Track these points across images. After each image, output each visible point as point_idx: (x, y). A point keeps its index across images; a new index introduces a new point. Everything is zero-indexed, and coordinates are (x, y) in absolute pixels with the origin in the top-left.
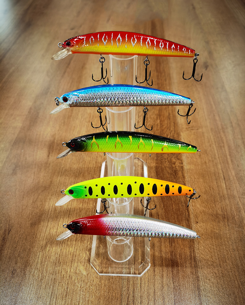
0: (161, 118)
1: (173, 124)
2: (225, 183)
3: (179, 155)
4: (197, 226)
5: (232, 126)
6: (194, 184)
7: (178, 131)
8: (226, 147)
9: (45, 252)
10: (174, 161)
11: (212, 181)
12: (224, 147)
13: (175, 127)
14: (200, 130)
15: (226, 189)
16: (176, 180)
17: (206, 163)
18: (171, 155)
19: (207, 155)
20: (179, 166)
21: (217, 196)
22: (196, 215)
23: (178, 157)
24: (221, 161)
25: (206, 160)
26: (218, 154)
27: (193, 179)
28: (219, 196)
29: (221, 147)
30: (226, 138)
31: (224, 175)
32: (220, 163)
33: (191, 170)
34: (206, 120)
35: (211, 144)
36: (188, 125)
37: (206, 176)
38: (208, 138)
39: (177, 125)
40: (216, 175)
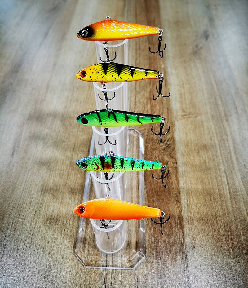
0: (152, 103)
1: (167, 110)
2: (229, 190)
3: (173, 152)
4: (193, 253)
5: (237, 112)
6: (190, 192)
7: (173, 120)
8: (230, 141)
10: (166, 161)
11: (213, 188)
12: (227, 140)
13: (168, 115)
14: (199, 118)
15: (231, 198)
16: (168, 187)
17: (205, 162)
18: (163, 152)
19: (207, 151)
20: (172, 167)
21: (219, 209)
22: (192, 236)
23: (172, 154)
24: (224, 160)
25: (205, 158)
26: (220, 150)
27: (190, 185)
28: (222, 208)
29: (224, 140)
30: (230, 128)
31: (228, 178)
32: (223, 162)
33: (187, 172)
34: (206, 104)
35: (212, 136)
36: (184, 111)
37: (206, 180)
38: (208, 129)
39: (171, 112)
40: (219, 179)
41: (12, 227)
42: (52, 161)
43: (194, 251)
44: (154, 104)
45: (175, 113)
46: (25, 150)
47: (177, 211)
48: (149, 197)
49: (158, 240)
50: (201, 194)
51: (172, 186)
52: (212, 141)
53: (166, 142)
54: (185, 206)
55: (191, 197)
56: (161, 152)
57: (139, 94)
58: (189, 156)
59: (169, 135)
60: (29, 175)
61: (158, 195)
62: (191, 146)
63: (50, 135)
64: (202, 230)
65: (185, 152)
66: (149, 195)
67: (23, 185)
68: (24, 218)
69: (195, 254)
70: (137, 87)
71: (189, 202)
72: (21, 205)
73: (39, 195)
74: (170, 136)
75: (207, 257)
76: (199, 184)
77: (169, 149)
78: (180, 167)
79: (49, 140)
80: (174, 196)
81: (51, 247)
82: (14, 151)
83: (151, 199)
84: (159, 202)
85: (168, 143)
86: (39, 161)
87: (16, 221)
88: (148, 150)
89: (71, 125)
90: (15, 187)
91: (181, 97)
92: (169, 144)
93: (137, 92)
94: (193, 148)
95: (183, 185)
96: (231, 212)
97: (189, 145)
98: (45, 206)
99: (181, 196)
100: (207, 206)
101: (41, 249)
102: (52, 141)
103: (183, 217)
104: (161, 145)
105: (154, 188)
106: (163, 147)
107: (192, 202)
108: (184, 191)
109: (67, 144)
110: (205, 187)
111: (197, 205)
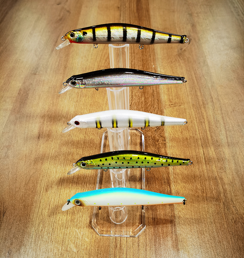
1: (157, 101)
2: (205, 158)
3: (162, 133)
5: (213, 101)
7: (162, 109)
8: (206, 123)
9: (38, 232)
10: (157, 139)
11: (192, 157)
13: (158, 105)
14: (182, 106)
15: (206, 164)
17: (187, 139)
18: (155, 133)
19: (189, 130)
20: (162, 143)
21: (197, 172)
22: (177, 191)
24: (201, 137)
25: (187, 136)
26: (199, 130)
27: (175, 155)
28: (199, 171)
29: (201, 122)
30: (207, 113)
31: (204, 150)
33: (173, 147)
34: (188, 96)
35: (192, 120)
36: (171, 102)
37: (187, 152)
38: (190, 114)
39: (160, 102)
40: (197, 151)
41: (44, 189)
42: (70, 142)
44: (147, 96)
45: (164, 103)
46: (48, 135)
47: (166, 174)
54: (172, 171)
56: (153, 133)
57: (135, 89)
58: (175, 135)
62: (176, 128)
64: (184, 186)
65: (172, 132)
68: (52, 182)
72: (49, 174)
73: (62, 166)
76: (182, 155)
77: (159, 130)
78: (168, 143)
82: (39, 135)
87: (46, 185)
90: (43, 162)
91: (168, 91)
94: (178, 129)
96: (206, 174)
103: (170, 178)
106: (154, 129)
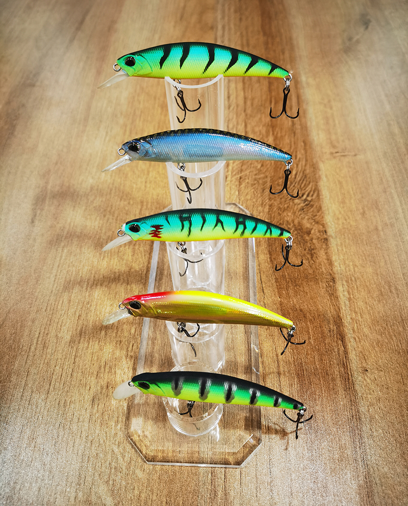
0: (275, 133)
1: (303, 144)
3: (318, 214)
4: (365, 380)
6: (353, 279)
7: (314, 161)
10: (307, 228)
11: (393, 271)
13: (306, 152)
14: (361, 157)
16: (314, 272)
17: (377, 229)
18: (301, 214)
19: (379, 210)
20: (319, 238)
22: (361, 352)
23: (317, 217)
25: (377, 223)
26: (403, 209)
27: (352, 267)
33: (345, 246)
34: (372, 134)
35: (386, 186)
36: (334, 147)
37: (380, 260)
38: (379, 174)
39: (311, 147)
41: (39, 342)
42: (103, 231)
43: (366, 377)
44: (279, 135)
45: (318, 149)
46: (54, 215)
47: (332, 311)
48: (280, 288)
49: (301, 360)
50: (372, 282)
51: (321, 271)
52: (388, 193)
53: (305, 197)
54: (345, 302)
55: (355, 287)
56: (296, 214)
57: (252, 120)
58: (348, 221)
59: (310, 186)
60: (64, 255)
61: (296, 286)
62: (351, 203)
63: (97, 190)
64: (379, 342)
65: (340, 213)
66: (280, 285)
67: (54, 271)
68: (59, 326)
69: (369, 381)
70: (247, 107)
71: (352, 296)
72: (53, 304)
73: (85, 288)
74: (312, 188)
75: (390, 386)
76: (368, 266)
77: (310, 209)
78: (332, 237)
79: (96, 196)
80: (325, 286)
81: (110, 374)
82: (35, 216)
83: (284, 292)
84: (299, 296)
85: (309, 199)
86: (80, 231)
87: (44, 333)
88: (274, 210)
89: (134, 172)
90: (39, 276)
91: (327, 123)
92: (310, 201)
93: (248, 116)
94: (354, 206)
95: (340, 267)
97: (347, 201)
98: (95, 306)
99: (337, 286)
100: (384, 302)
101: (92, 378)
102: (101, 199)
103: (343, 321)
104: (295, 203)
105: (288, 274)
106: (300, 206)
107: (357, 295)
108: (341, 278)
109: (129, 203)
110: (379, 270)
111: (367, 300)
